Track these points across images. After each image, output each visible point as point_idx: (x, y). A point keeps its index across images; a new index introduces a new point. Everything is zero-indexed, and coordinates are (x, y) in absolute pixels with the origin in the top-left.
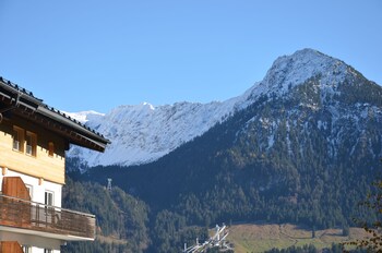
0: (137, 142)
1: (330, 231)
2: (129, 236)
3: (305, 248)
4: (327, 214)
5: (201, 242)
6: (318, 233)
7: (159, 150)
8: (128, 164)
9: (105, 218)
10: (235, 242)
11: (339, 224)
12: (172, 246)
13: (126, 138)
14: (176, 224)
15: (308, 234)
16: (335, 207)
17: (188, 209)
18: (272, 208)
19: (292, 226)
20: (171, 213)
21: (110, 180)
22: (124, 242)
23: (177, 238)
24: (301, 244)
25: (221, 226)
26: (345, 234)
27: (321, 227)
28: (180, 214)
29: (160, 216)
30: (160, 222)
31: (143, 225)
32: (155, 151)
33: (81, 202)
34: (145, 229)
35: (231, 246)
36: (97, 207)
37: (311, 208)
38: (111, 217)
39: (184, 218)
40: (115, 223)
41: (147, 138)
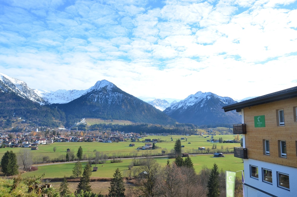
0: (63, 98)
1: (109, 120)
2: (61, 120)
3: (103, 124)
4: (108, 116)
5: (79, 122)
6: (106, 121)
7: (68, 100)
8: (60, 103)
9: (55, 116)
10: (87, 122)
11: (110, 119)
12: (72, 123)
13: (60, 97)
14: (73, 118)
15: (104, 121)
16: (110, 115)
17: (76, 114)
18: (96, 115)
19: (100, 119)
20: (72, 115)
21: (57, 107)
22: (60, 122)
23: (73, 121)
24: (102, 123)
25: (84, 118)
26: (112, 121)
27: (107, 119)
28: (74, 115)
29: (69, 116)
30: (69, 117)
31: (65, 118)
32: (67, 101)
33: (49, 112)
34: (65, 119)
35: (86, 123)
36: (54, 113)
37: (104, 115)
38: (57, 116)
39: (75, 116)
40: (58, 117)
41: (65, 98)
